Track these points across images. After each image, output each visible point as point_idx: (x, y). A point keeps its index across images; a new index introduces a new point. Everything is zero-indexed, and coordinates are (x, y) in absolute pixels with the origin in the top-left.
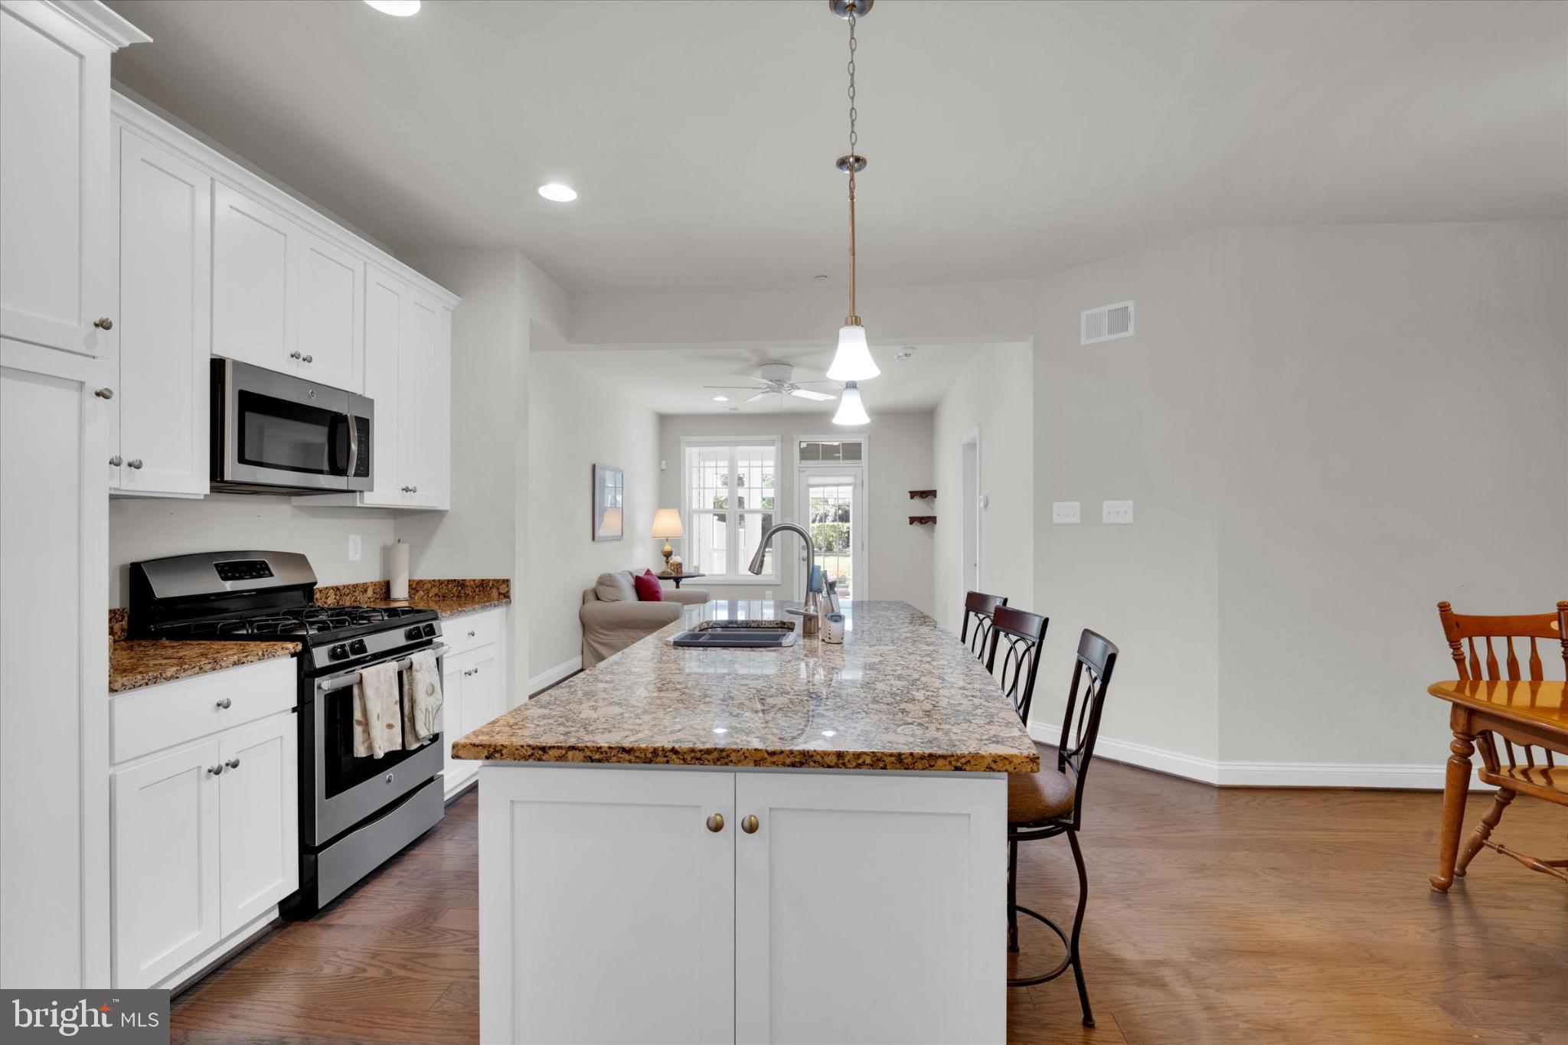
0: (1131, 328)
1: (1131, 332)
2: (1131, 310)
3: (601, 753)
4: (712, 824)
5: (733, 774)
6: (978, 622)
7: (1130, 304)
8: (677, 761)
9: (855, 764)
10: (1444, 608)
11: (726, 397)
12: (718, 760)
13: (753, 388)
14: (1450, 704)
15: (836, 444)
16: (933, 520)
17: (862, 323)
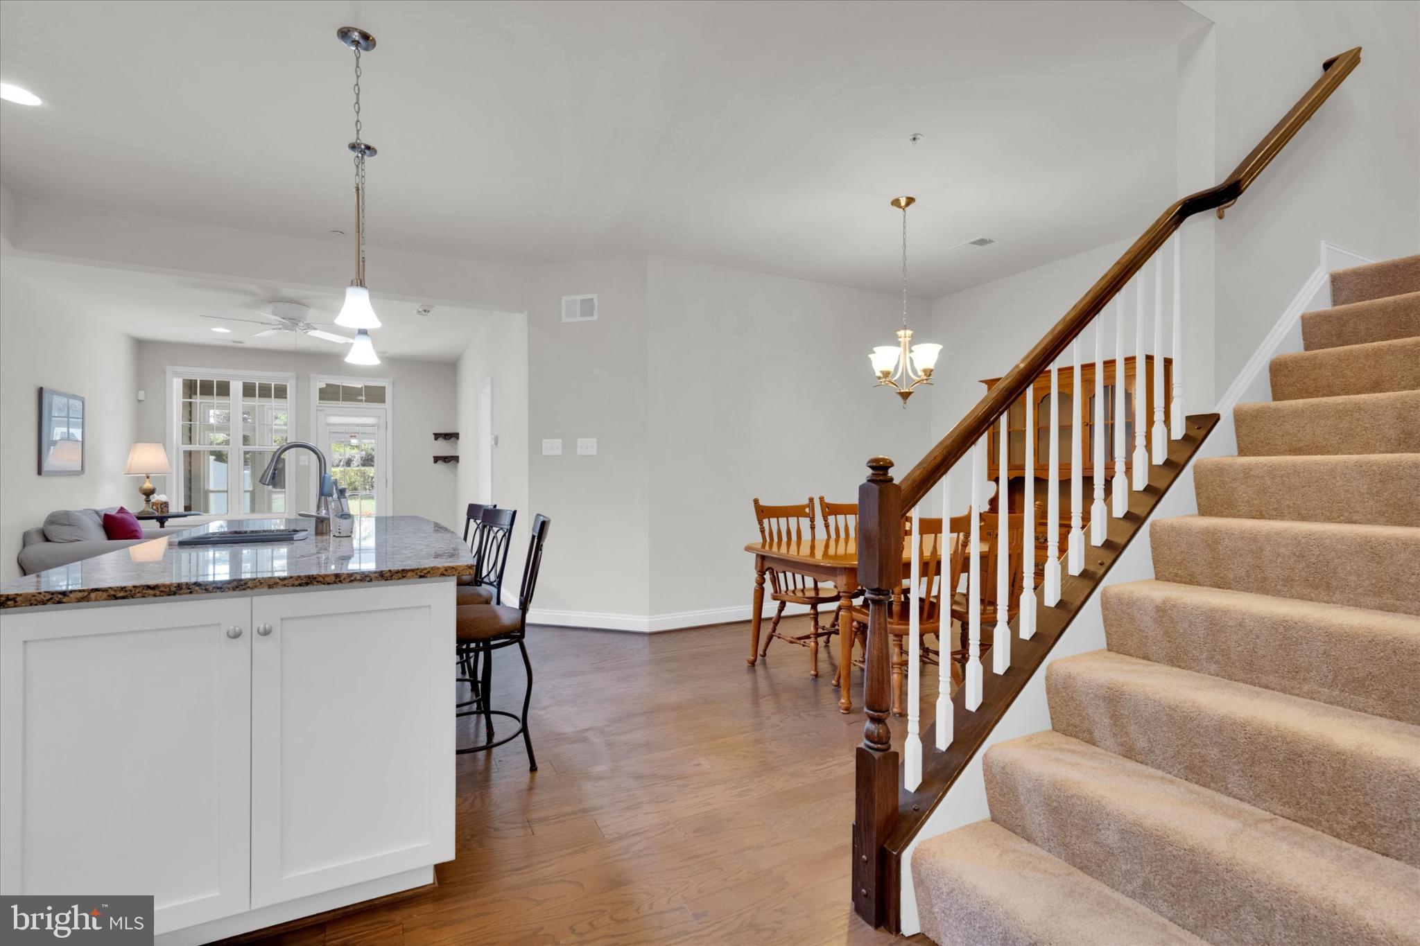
0: (596, 313)
1: (595, 317)
2: (595, 301)
3: (126, 591)
4: (231, 634)
5: (250, 598)
6: (476, 526)
7: (595, 297)
8: (200, 591)
9: (348, 580)
10: (756, 501)
11: (229, 329)
12: (237, 587)
13: (262, 323)
14: (755, 555)
15: (360, 386)
16: (455, 459)
17: (366, 285)
